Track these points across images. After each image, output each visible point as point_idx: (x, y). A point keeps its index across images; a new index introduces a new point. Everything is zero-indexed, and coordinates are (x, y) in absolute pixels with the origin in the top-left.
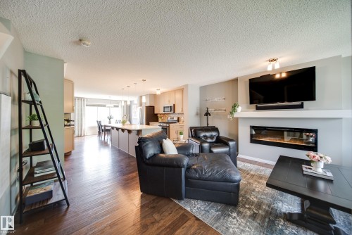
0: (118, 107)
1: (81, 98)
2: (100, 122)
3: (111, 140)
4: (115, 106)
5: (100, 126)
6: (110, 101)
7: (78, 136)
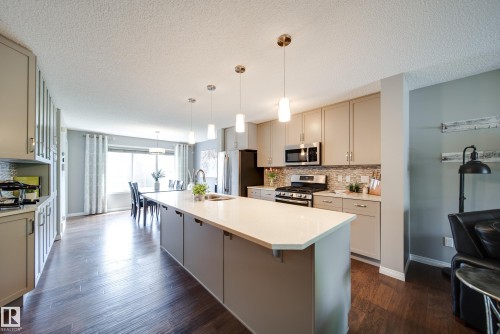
0: (173, 154)
1: (98, 134)
2: (136, 185)
3: (160, 228)
4: (167, 153)
5: (135, 193)
6: (158, 143)
7: (91, 215)
